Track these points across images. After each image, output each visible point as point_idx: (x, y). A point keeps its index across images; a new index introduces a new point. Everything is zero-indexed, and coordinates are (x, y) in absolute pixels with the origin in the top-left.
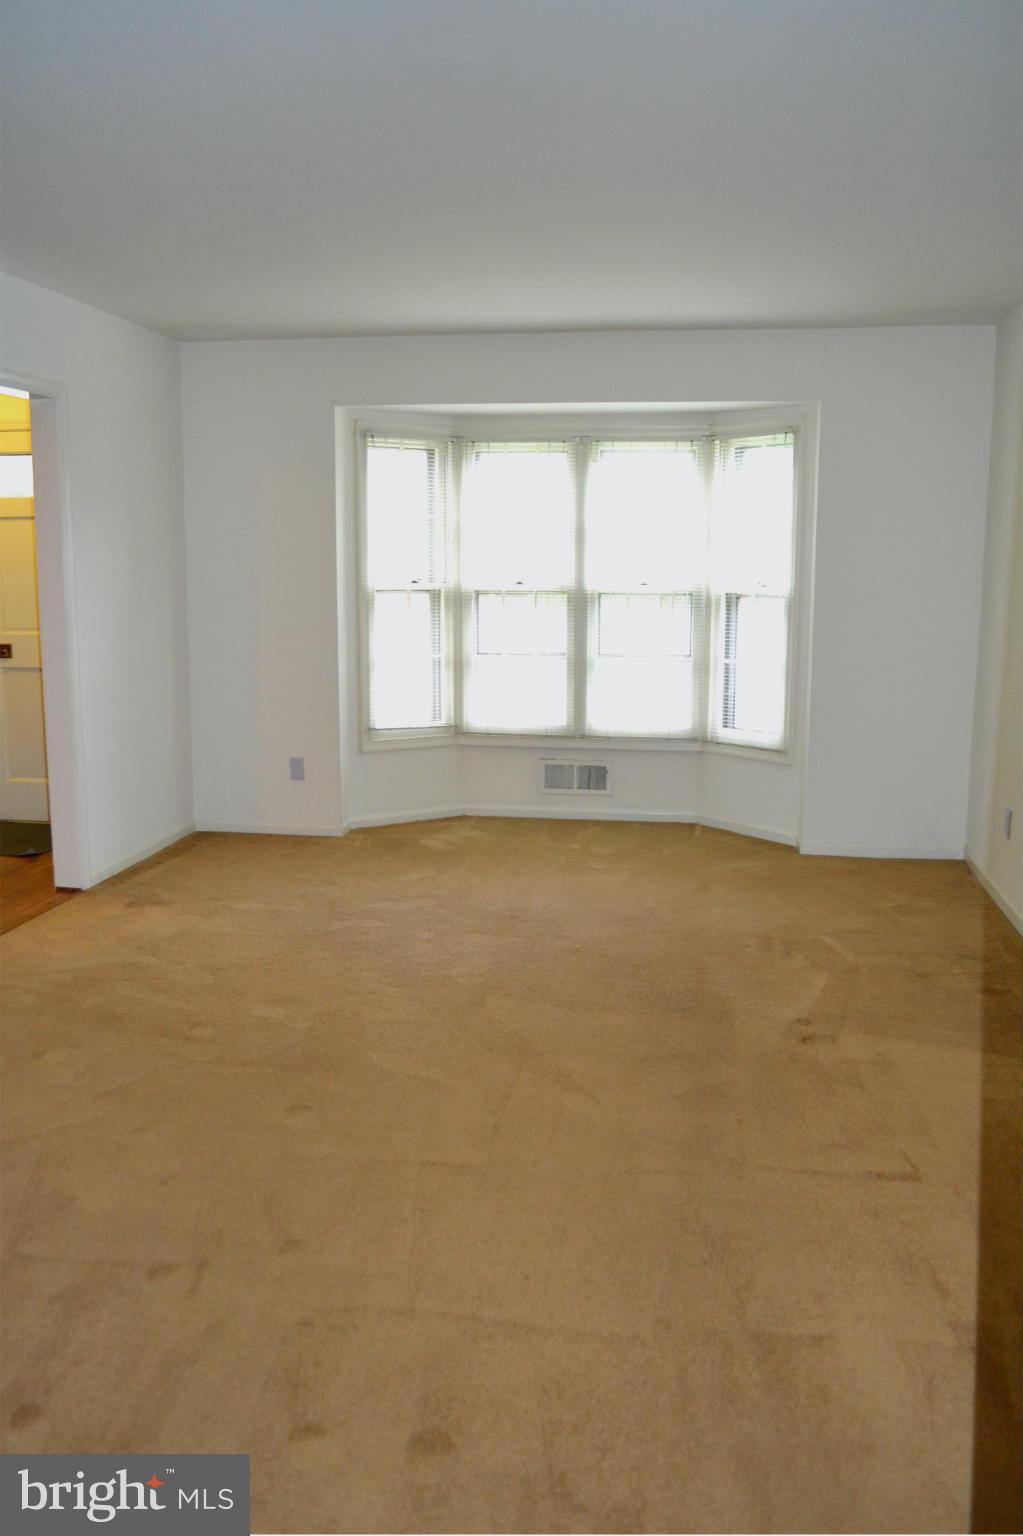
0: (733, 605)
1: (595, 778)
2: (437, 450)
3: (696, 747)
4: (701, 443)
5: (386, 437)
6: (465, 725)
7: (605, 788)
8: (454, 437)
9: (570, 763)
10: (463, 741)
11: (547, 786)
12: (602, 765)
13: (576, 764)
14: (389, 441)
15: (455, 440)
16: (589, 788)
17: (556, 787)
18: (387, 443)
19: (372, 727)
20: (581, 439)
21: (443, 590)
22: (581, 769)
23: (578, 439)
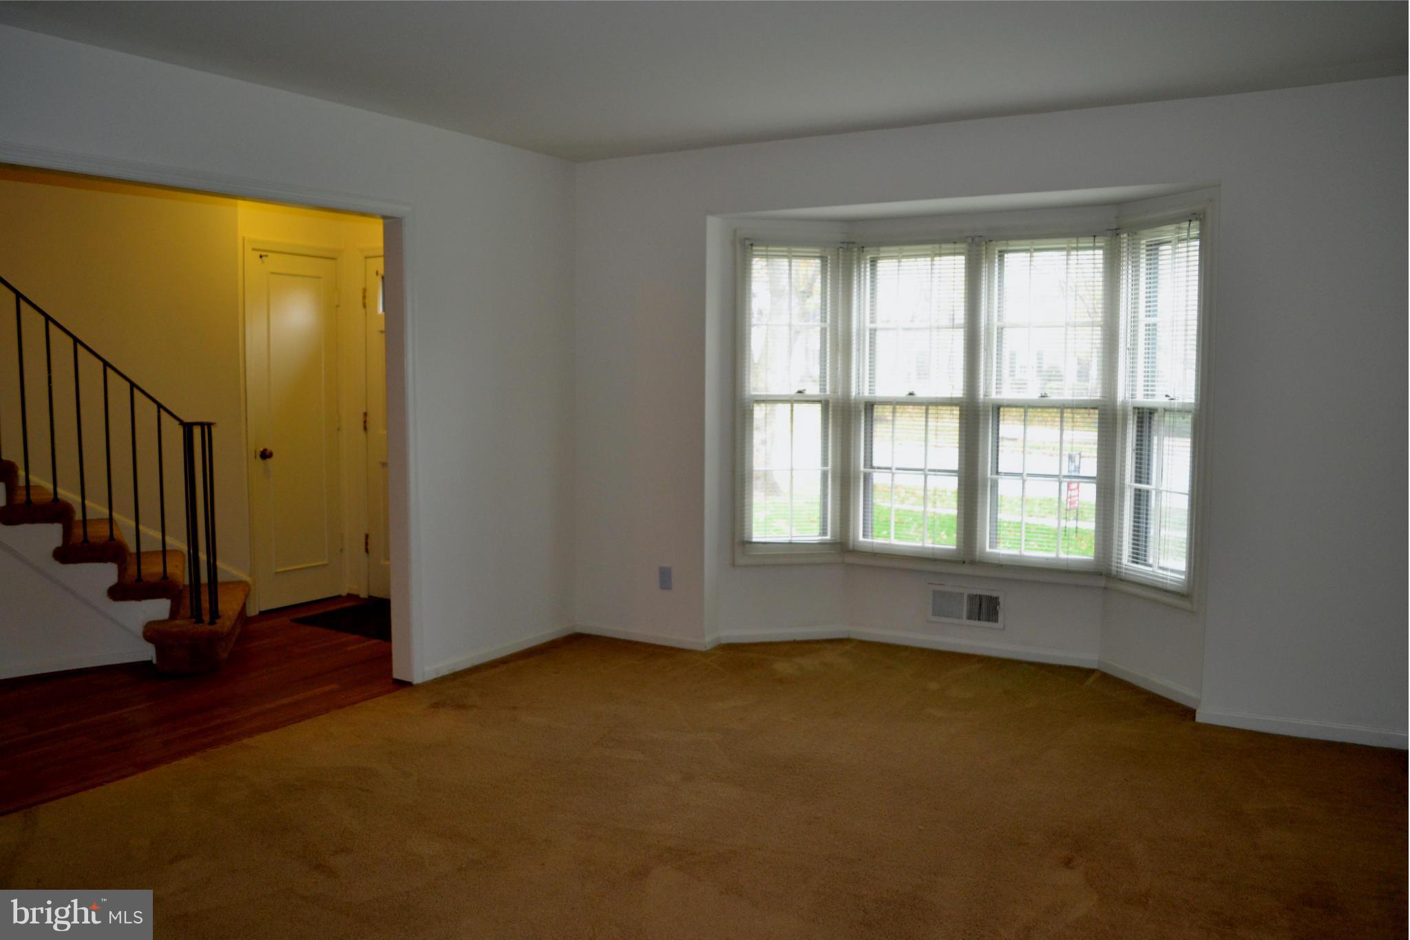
0: (1146, 420)
1: (985, 609)
2: (829, 257)
3: (1102, 582)
4: (1106, 238)
5: (767, 246)
6: (851, 542)
7: (996, 621)
8: (843, 243)
9: (961, 590)
10: (850, 559)
11: (934, 614)
12: (994, 594)
13: (967, 592)
14: (769, 249)
15: (845, 246)
16: (979, 620)
17: (945, 616)
18: (767, 251)
19: (746, 539)
20: (973, 240)
21: (831, 401)
22: (972, 598)
23: (970, 240)
